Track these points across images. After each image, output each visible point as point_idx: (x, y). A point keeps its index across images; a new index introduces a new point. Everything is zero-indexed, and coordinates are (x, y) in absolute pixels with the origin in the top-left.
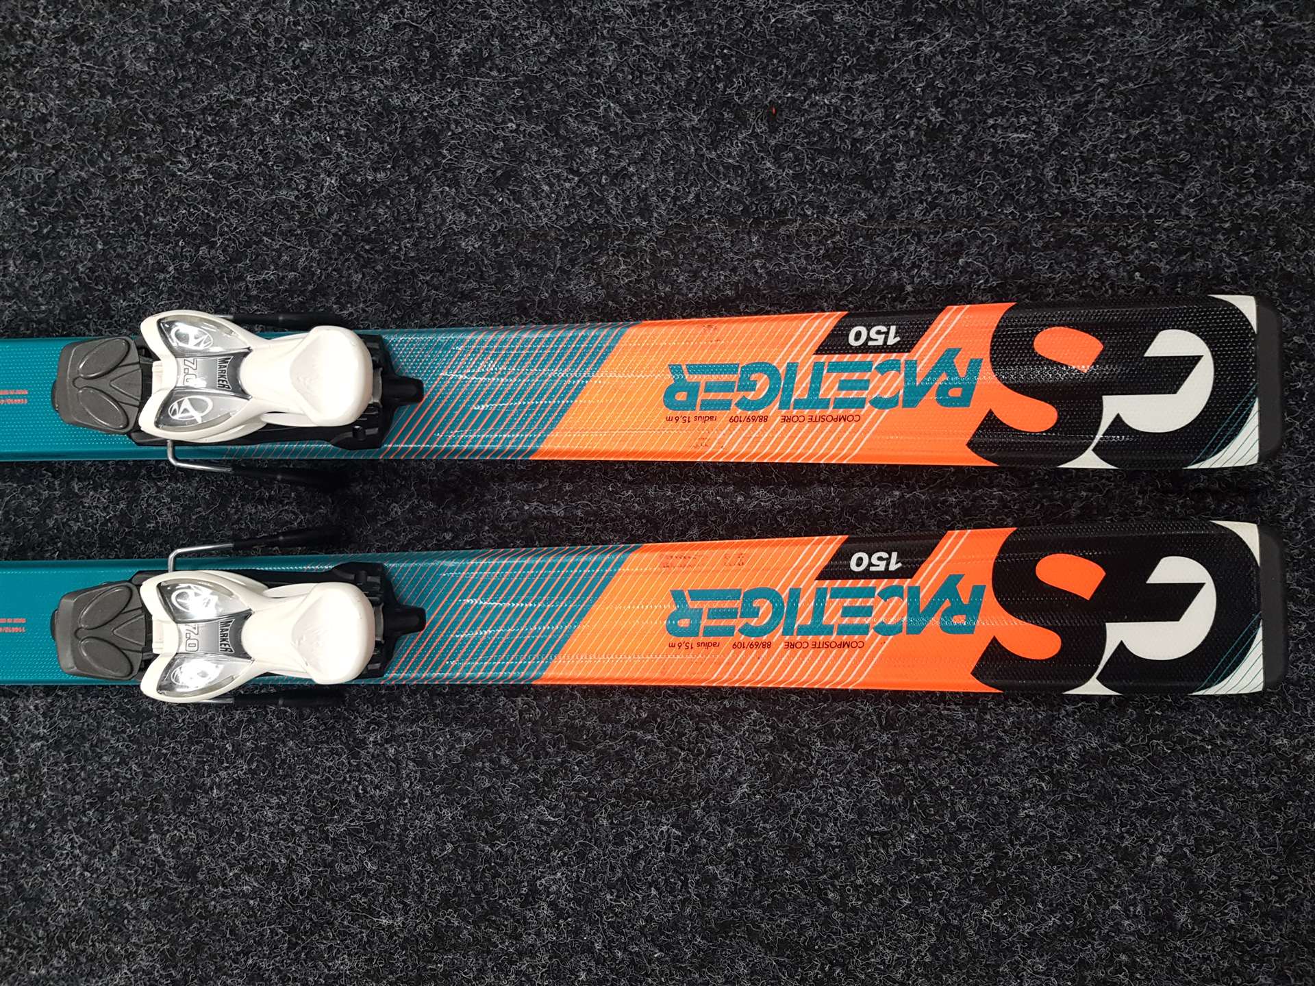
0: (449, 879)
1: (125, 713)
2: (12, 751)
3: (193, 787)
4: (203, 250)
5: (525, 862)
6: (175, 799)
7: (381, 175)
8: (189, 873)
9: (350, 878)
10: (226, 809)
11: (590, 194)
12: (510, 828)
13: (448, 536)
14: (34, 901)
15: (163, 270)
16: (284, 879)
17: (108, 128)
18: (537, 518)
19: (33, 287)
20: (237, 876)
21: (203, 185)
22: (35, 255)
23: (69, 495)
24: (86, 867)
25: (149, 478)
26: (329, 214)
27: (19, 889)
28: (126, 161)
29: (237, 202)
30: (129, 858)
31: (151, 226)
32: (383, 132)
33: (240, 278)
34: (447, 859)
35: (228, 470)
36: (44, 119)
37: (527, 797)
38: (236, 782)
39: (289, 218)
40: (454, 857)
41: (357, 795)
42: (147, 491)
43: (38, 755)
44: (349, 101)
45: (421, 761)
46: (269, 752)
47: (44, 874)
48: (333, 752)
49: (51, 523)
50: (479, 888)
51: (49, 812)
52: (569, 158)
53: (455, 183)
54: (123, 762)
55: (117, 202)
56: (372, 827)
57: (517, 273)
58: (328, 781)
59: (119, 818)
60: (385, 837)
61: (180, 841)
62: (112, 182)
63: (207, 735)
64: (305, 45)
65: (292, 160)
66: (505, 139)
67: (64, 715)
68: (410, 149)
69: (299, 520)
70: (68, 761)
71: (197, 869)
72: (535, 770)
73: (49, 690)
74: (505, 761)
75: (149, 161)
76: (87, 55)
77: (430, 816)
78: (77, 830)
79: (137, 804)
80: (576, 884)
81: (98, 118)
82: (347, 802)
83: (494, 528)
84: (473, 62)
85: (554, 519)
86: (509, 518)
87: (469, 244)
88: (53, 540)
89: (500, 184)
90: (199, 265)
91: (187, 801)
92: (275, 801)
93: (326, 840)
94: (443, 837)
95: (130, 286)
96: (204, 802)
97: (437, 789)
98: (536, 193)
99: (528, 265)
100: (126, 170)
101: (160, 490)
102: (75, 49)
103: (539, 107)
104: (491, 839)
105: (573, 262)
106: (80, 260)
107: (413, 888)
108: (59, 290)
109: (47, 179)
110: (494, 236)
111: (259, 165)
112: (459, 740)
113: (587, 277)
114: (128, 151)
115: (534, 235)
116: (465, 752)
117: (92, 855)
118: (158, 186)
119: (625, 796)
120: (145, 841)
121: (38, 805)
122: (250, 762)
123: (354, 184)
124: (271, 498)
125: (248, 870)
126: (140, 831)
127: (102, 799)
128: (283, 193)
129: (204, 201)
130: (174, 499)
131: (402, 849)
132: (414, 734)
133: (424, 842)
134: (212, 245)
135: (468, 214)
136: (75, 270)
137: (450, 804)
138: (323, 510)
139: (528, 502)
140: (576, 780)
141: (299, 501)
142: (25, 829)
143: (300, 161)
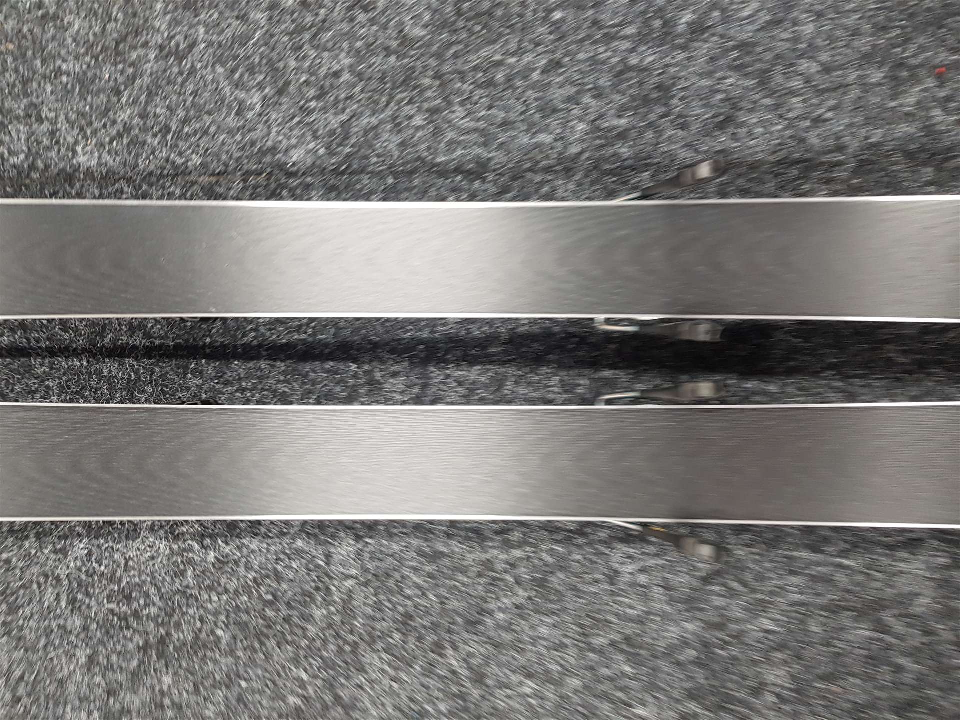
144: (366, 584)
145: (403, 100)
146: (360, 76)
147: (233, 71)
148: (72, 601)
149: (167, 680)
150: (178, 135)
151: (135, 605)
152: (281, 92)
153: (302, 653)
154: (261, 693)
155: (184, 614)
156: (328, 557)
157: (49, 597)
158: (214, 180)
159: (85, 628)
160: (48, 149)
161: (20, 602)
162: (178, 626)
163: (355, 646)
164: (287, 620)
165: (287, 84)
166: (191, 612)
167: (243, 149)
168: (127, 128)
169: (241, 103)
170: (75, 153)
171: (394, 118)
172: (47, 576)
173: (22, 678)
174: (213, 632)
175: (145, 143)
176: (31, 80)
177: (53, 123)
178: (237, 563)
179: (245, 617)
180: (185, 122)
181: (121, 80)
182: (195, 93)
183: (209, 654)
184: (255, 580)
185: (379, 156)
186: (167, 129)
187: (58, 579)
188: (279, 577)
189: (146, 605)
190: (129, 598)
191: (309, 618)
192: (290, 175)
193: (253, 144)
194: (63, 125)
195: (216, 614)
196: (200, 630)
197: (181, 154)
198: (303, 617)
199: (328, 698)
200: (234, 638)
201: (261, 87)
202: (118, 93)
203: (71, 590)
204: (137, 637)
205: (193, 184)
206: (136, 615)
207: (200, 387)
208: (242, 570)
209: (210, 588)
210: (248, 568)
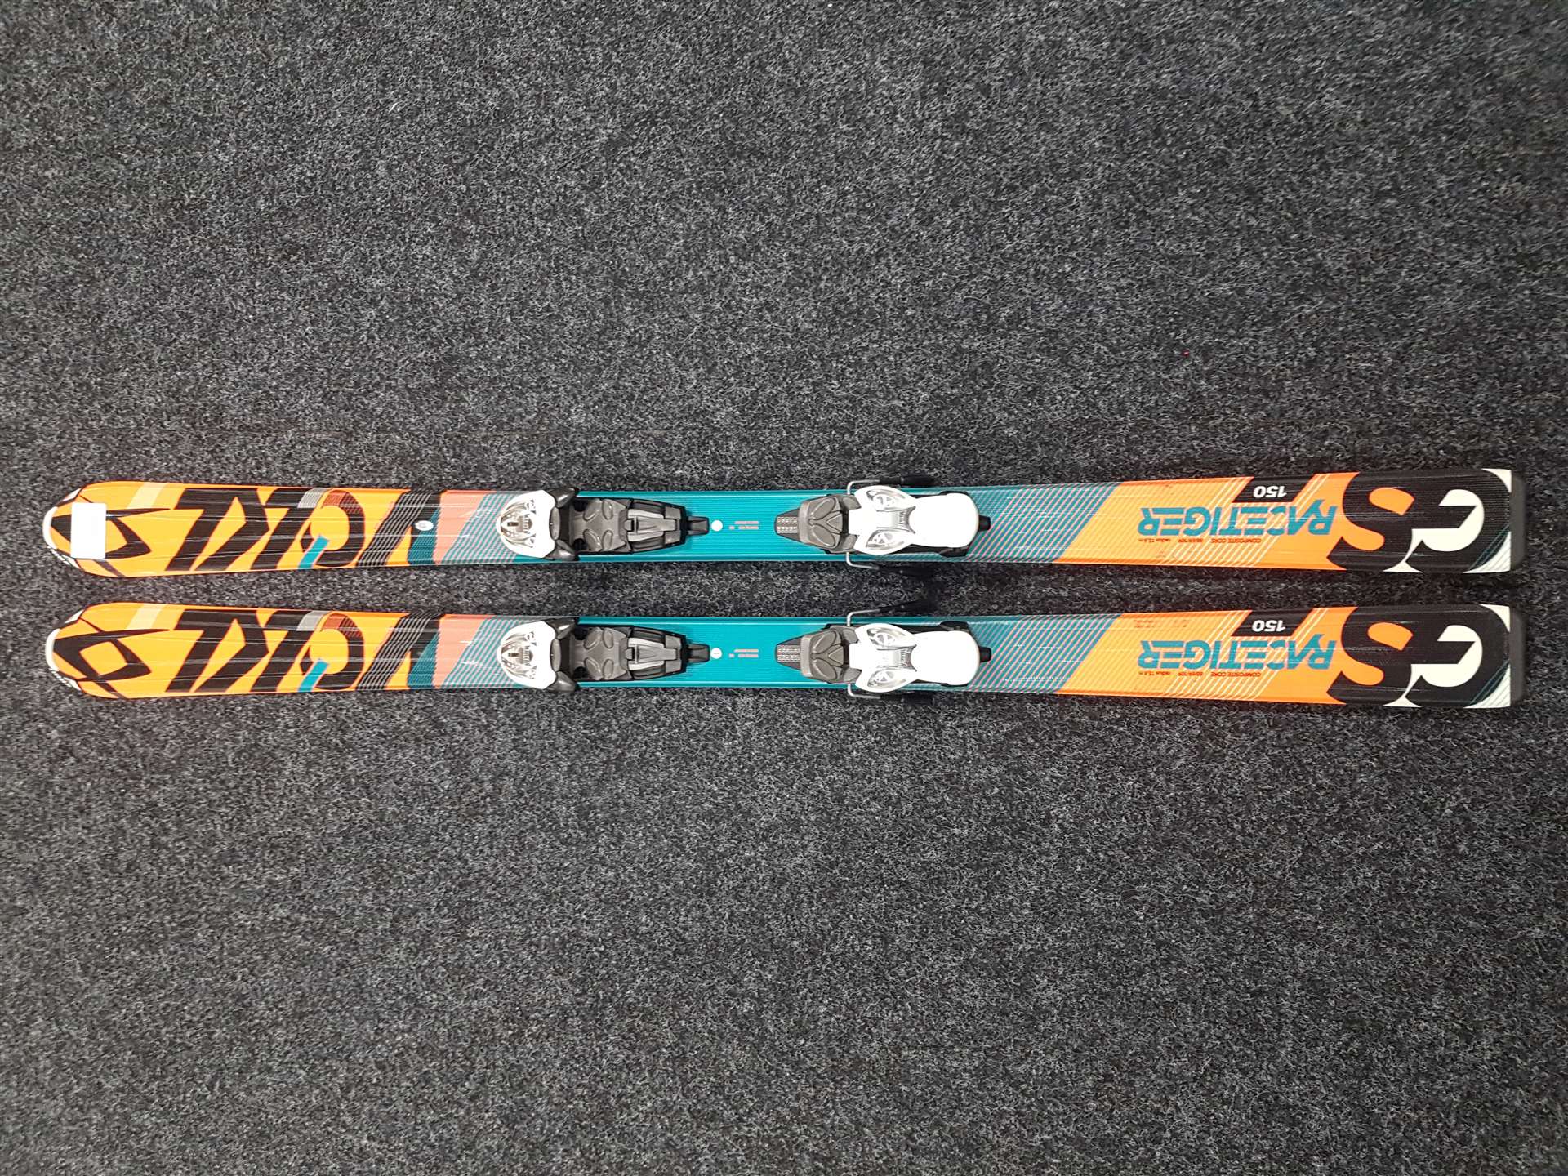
0: (997, 809)
1: (801, 706)
2: (733, 727)
3: (841, 750)
4: (847, 436)
5: (1043, 800)
6: (831, 756)
7: (955, 391)
8: (839, 800)
9: (936, 806)
10: (861, 763)
11: (1087, 401)
12: (1034, 779)
13: (995, 607)
14: (747, 814)
15: (823, 448)
16: (897, 805)
17: (788, 363)
18: (1050, 597)
19: (744, 458)
20: (868, 802)
21: (847, 398)
22: (745, 439)
23: (767, 579)
24: (777, 795)
25: (815, 571)
26: (923, 415)
27: (739, 806)
28: (800, 383)
29: (867, 407)
30: (803, 790)
31: (816, 422)
32: (957, 365)
33: (869, 453)
34: (995, 797)
35: (877, 568)
36: (749, 358)
37: (1044, 762)
38: (867, 747)
39: (899, 417)
40: (1000, 796)
41: (940, 758)
42: (814, 578)
43: (749, 730)
44: (936, 347)
45: (979, 739)
46: (887, 731)
47: (754, 798)
48: (926, 732)
49: (756, 596)
50: (1014, 814)
51: (756, 762)
52: (1073, 380)
53: (1002, 395)
54: (800, 735)
55: (795, 408)
56: (949, 777)
57: (1039, 449)
58: (922, 749)
59: (798, 767)
60: (957, 782)
61: (834, 781)
62: (791, 396)
63: (850, 720)
64: (909, 312)
65: (900, 382)
66: (1034, 368)
67: (764, 707)
68: (974, 374)
69: (903, 596)
70: (767, 733)
71: (845, 797)
72: (1050, 746)
73: (756, 691)
74: (1031, 740)
75: (813, 383)
76: (775, 319)
77: (985, 771)
78: (773, 774)
79: (809, 759)
80: (1075, 814)
81: (782, 357)
82: (933, 762)
83: (1024, 603)
84: (1014, 321)
85: (1061, 598)
86: (1033, 597)
87: (1010, 432)
88: (757, 606)
89: (1030, 395)
90: (844, 445)
91: (838, 758)
92: (890, 759)
93: (921, 783)
94: (993, 784)
95: (804, 458)
96: (848, 758)
97: (989, 755)
98: (1052, 401)
99: (1047, 444)
100: (800, 389)
101: (821, 578)
102: (768, 316)
103: (1055, 348)
104: (1022, 786)
105: (1075, 442)
106: (772, 442)
107: (974, 813)
108: (760, 460)
109: (752, 394)
110: (1026, 427)
111: (880, 385)
112: (1002, 728)
113: (1085, 451)
114: (801, 377)
115: (1051, 426)
116: (1006, 735)
117: (781, 788)
118: (820, 398)
119: (1107, 764)
120: (813, 780)
121: (749, 759)
122: (876, 736)
123: (938, 396)
124: (887, 584)
125: (874, 799)
126: (810, 775)
127: (787, 756)
128: (895, 402)
129: (846, 407)
130: (830, 583)
131: (968, 790)
132: (975, 723)
133: (981, 787)
134: (852, 433)
135: (1010, 414)
136: (769, 449)
137: (997, 765)
138: (919, 591)
139: (1045, 587)
140: (1076, 752)
141: (905, 584)
142: (741, 772)
143: (905, 382)
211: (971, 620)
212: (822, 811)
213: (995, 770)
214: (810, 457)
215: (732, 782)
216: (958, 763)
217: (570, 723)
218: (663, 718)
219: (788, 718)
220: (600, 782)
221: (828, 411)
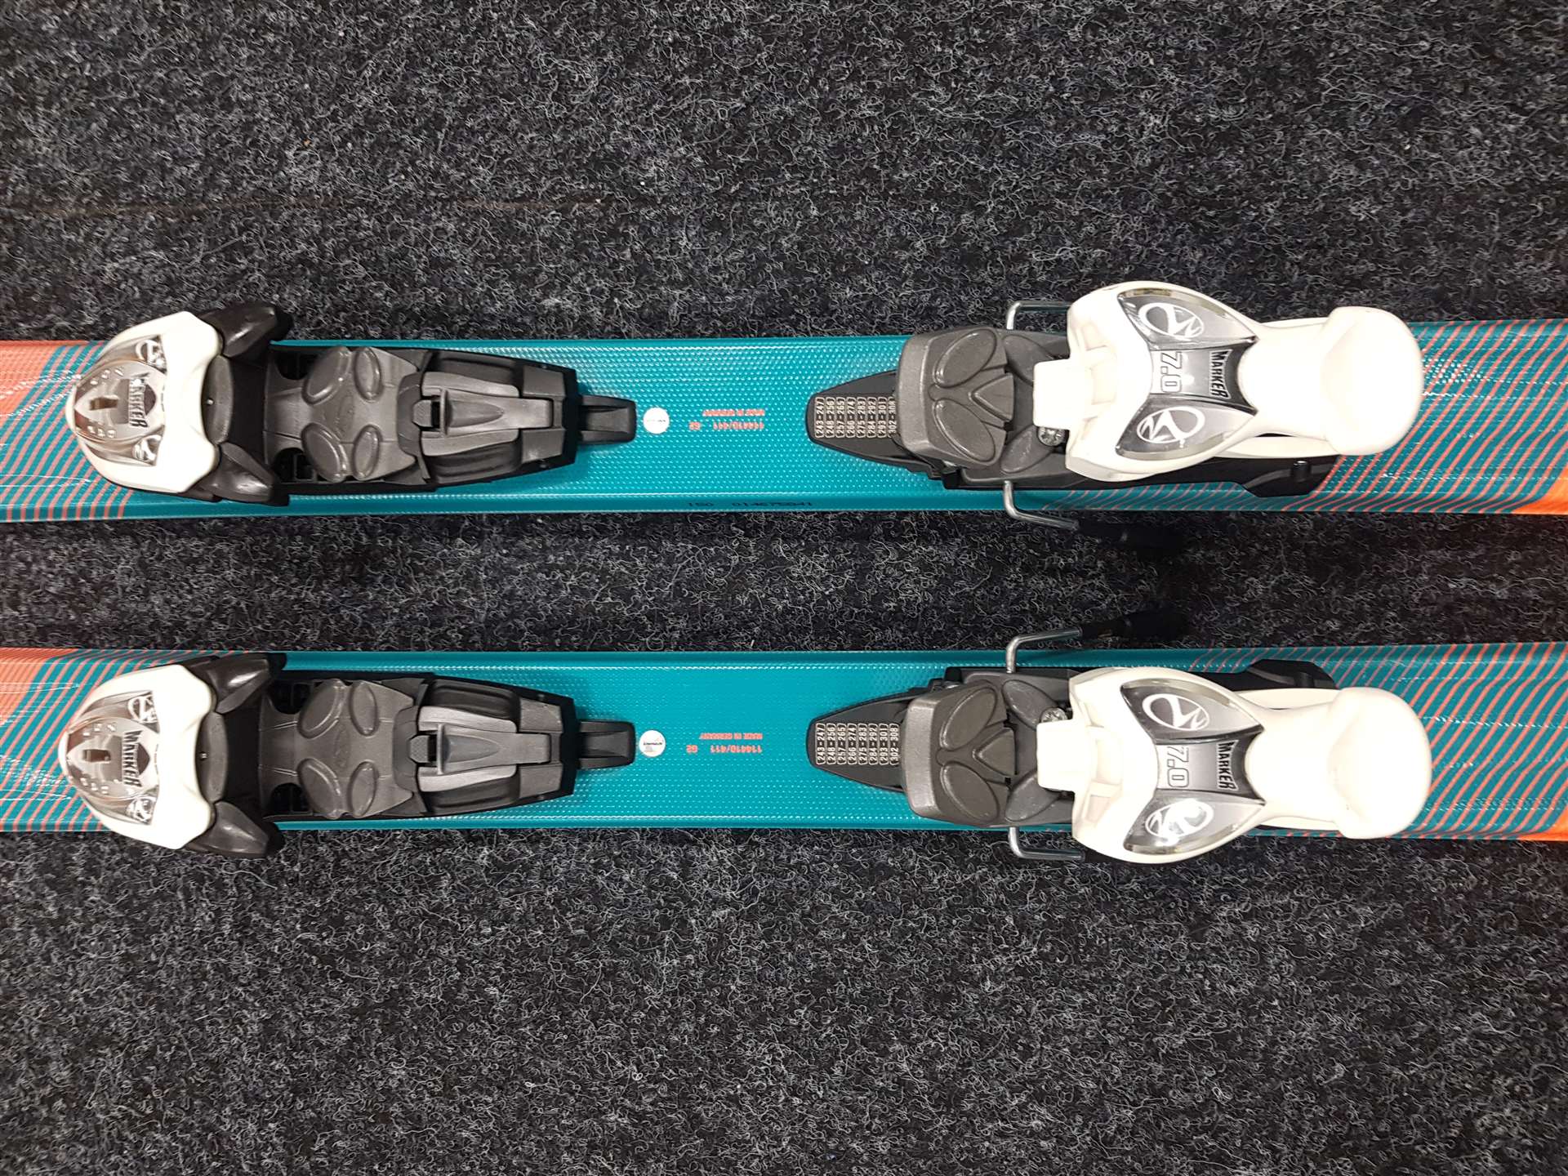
144: (751, 917)
145: (840, 73)
146: (767, 34)
147: (552, 26)
148: (242, 925)
149: (398, 1071)
150: (457, 132)
151: (349, 937)
152: (630, 61)
153: (634, 1034)
154: (559, 1101)
155: (432, 956)
156: (686, 865)
157: (203, 915)
158: (512, 207)
159: (262, 973)
160: (239, 153)
161: (153, 921)
162: (420, 974)
163: (729, 1026)
164: (611, 973)
165: (643, 46)
166: (444, 951)
167: (563, 157)
168: (372, 120)
169: (564, 78)
170: (283, 159)
171: (825, 103)
172: (200, 880)
173: (150, 1054)
174: (479, 989)
175: (398, 145)
176: (215, 39)
177: (249, 108)
178: (527, 868)
179: (536, 966)
180: (469, 109)
181: (364, 38)
182: (486, 62)
183: (472, 1027)
184: (557, 901)
185: (794, 169)
186: (439, 120)
187: (220, 885)
188: (598, 897)
189: (368, 937)
190: (338, 923)
191: (647, 973)
192: (643, 200)
193: (581, 146)
194: (264, 114)
195: (488, 957)
196: (458, 984)
197: (458, 166)
198: (636, 969)
199: (678, 1118)
200: (517, 1001)
201: (598, 51)
202: (359, 61)
203: (240, 906)
204: (348, 994)
205: (477, 213)
206: (351, 953)
207: (477, 560)
208: (535, 882)
209: (479, 911)
210: (547, 878)
211: (1323, 657)
212: (903, 1128)
213: (1335, 1020)
214: (879, 266)
215: (678, 1058)
216: (1246, 1005)
217: (269, 914)
218: (504, 902)
219: (821, 898)
220: (344, 1062)
221: (922, 153)
